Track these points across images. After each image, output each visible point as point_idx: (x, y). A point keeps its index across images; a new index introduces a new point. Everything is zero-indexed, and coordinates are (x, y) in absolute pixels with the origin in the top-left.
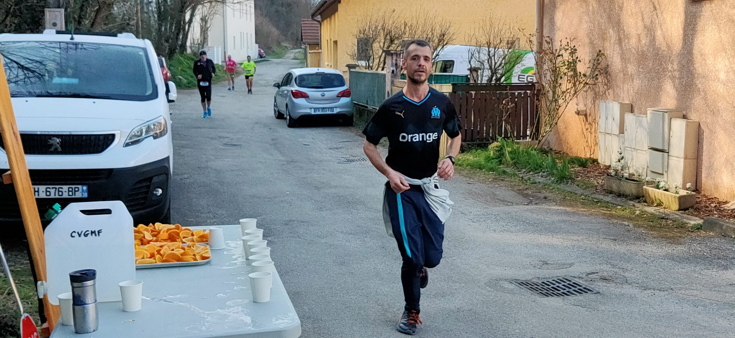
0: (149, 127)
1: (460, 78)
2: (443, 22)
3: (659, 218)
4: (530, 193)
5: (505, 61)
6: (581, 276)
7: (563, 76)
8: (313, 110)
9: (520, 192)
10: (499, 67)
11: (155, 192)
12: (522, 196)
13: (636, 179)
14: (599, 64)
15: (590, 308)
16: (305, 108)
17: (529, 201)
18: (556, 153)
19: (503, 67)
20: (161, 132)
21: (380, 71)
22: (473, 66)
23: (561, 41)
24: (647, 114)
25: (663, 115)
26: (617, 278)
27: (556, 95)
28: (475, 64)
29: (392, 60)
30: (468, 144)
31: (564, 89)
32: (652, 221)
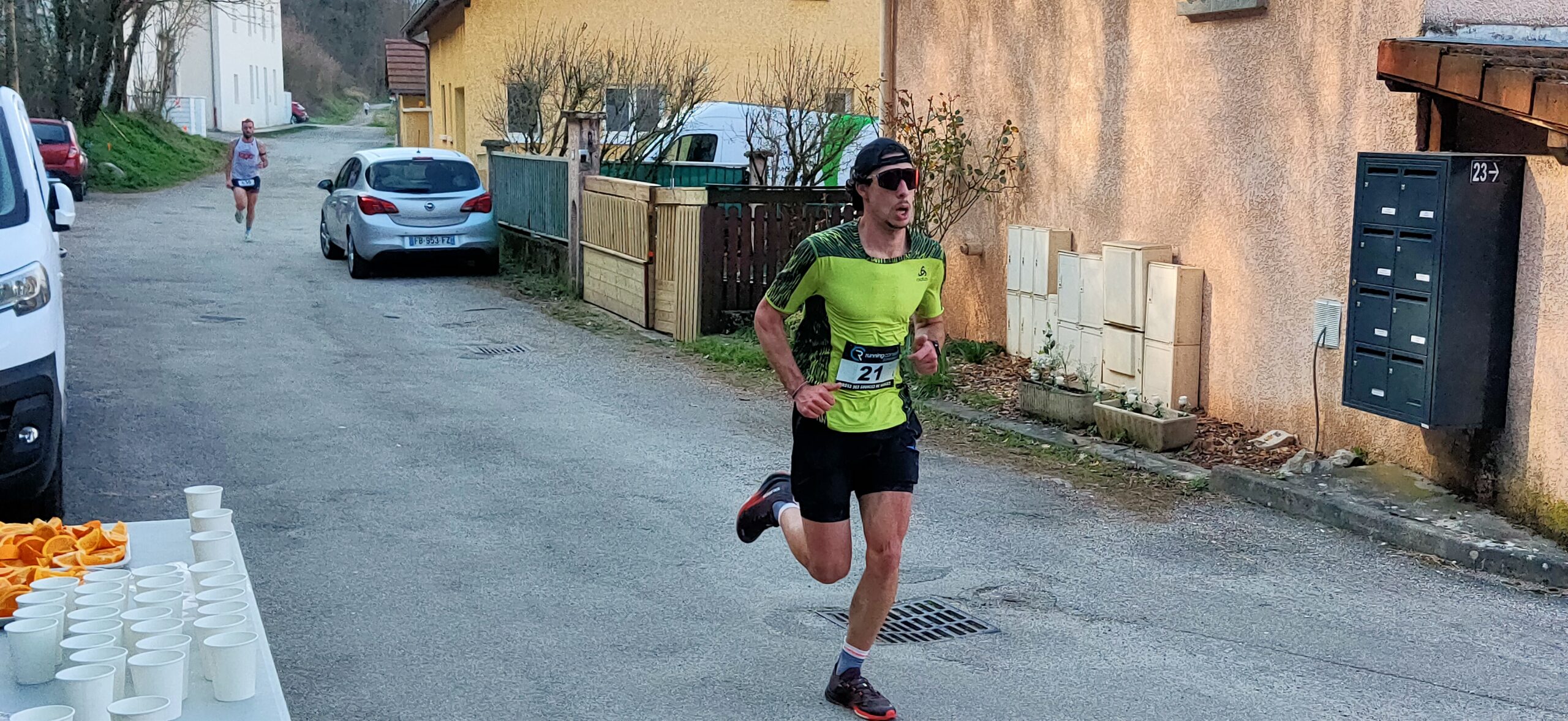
0: (4, 289)
1: (729, 174)
2: (692, 55)
3: (1124, 468)
5: (823, 138)
6: (963, 595)
7: (936, 173)
8: (407, 239)
10: (809, 150)
11: (21, 436)
13: (1079, 388)
14: (1007, 149)
15: (978, 665)
16: (391, 236)
19: (819, 151)
20: (34, 300)
21: (555, 155)
22: (755, 148)
23: (930, 101)
24: (1101, 253)
25: (1133, 254)
26: (1036, 598)
28: (760, 144)
29: (581, 133)
30: (744, 316)
31: (939, 202)
32: (1109, 476)
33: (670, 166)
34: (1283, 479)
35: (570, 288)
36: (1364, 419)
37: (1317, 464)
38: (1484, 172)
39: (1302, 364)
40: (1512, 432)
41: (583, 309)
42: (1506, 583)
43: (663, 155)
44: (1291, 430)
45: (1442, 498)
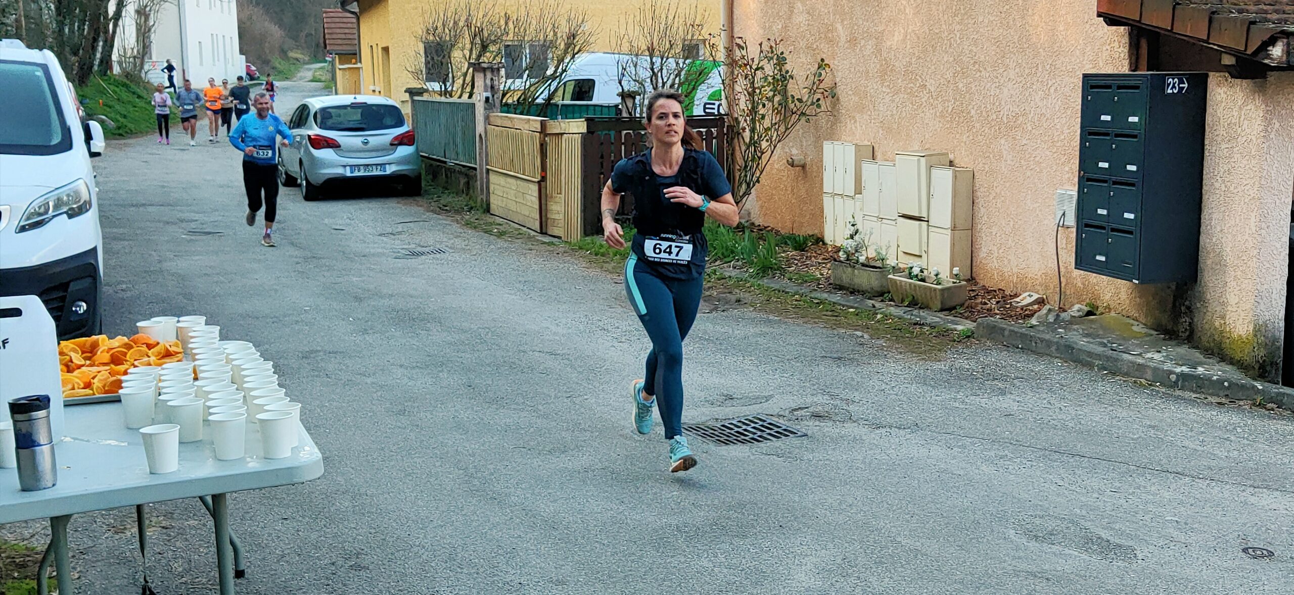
0: (58, 199)
1: (606, 110)
2: (573, 16)
3: (911, 324)
4: (715, 293)
5: (680, 80)
6: (782, 413)
7: (766, 103)
8: (350, 168)
11: (74, 309)
13: (878, 265)
14: (821, 81)
15: (790, 457)
16: (337, 166)
17: (714, 306)
18: (761, 230)
20: (80, 208)
21: (465, 98)
22: (626, 89)
23: (761, 45)
24: (894, 160)
25: (919, 160)
26: (836, 414)
27: (756, 134)
28: (629, 85)
29: (485, 79)
31: (769, 125)
32: (899, 329)
33: (558, 106)
34: (1030, 327)
35: (479, 204)
36: (1095, 281)
37: (1058, 316)
38: (1176, 85)
39: (1048, 241)
40: (1202, 285)
41: (491, 220)
42: (1197, 398)
43: (551, 96)
44: (1041, 292)
45: (1152, 337)
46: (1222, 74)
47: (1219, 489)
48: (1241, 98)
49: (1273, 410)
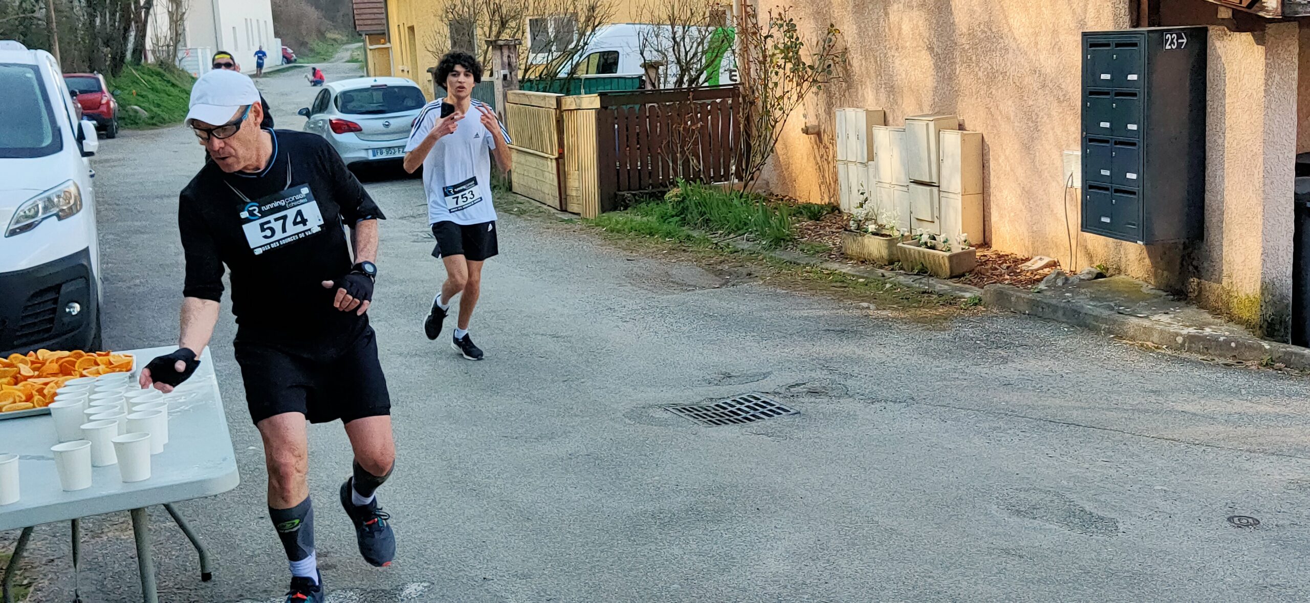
0: (49, 201)
1: (629, 82)
3: (919, 292)
4: (727, 267)
5: (703, 48)
6: (778, 390)
8: (370, 152)
9: (711, 269)
10: (691, 59)
11: (67, 310)
12: (712, 275)
13: (887, 233)
14: (831, 47)
15: (779, 436)
16: (357, 150)
17: (723, 281)
18: (778, 200)
19: (701, 59)
20: (70, 208)
22: (647, 59)
23: (770, 13)
25: (927, 124)
26: (833, 389)
27: (769, 103)
28: (651, 56)
29: (502, 58)
30: (634, 195)
32: (906, 299)
33: (579, 79)
34: (1038, 292)
35: (500, 183)
37: (1067, 279)
38: (1175, 41)
39: (1057, 203)
40: (1209, 244)
41: (511, 199)
42: (1203, 360)
43: (574, 71)
44: (1051, 255)
45: (1162, 298)
46: (1221, 27)
47: (1214, 455)
48: (1240, 51)
49: (1280, 370)
